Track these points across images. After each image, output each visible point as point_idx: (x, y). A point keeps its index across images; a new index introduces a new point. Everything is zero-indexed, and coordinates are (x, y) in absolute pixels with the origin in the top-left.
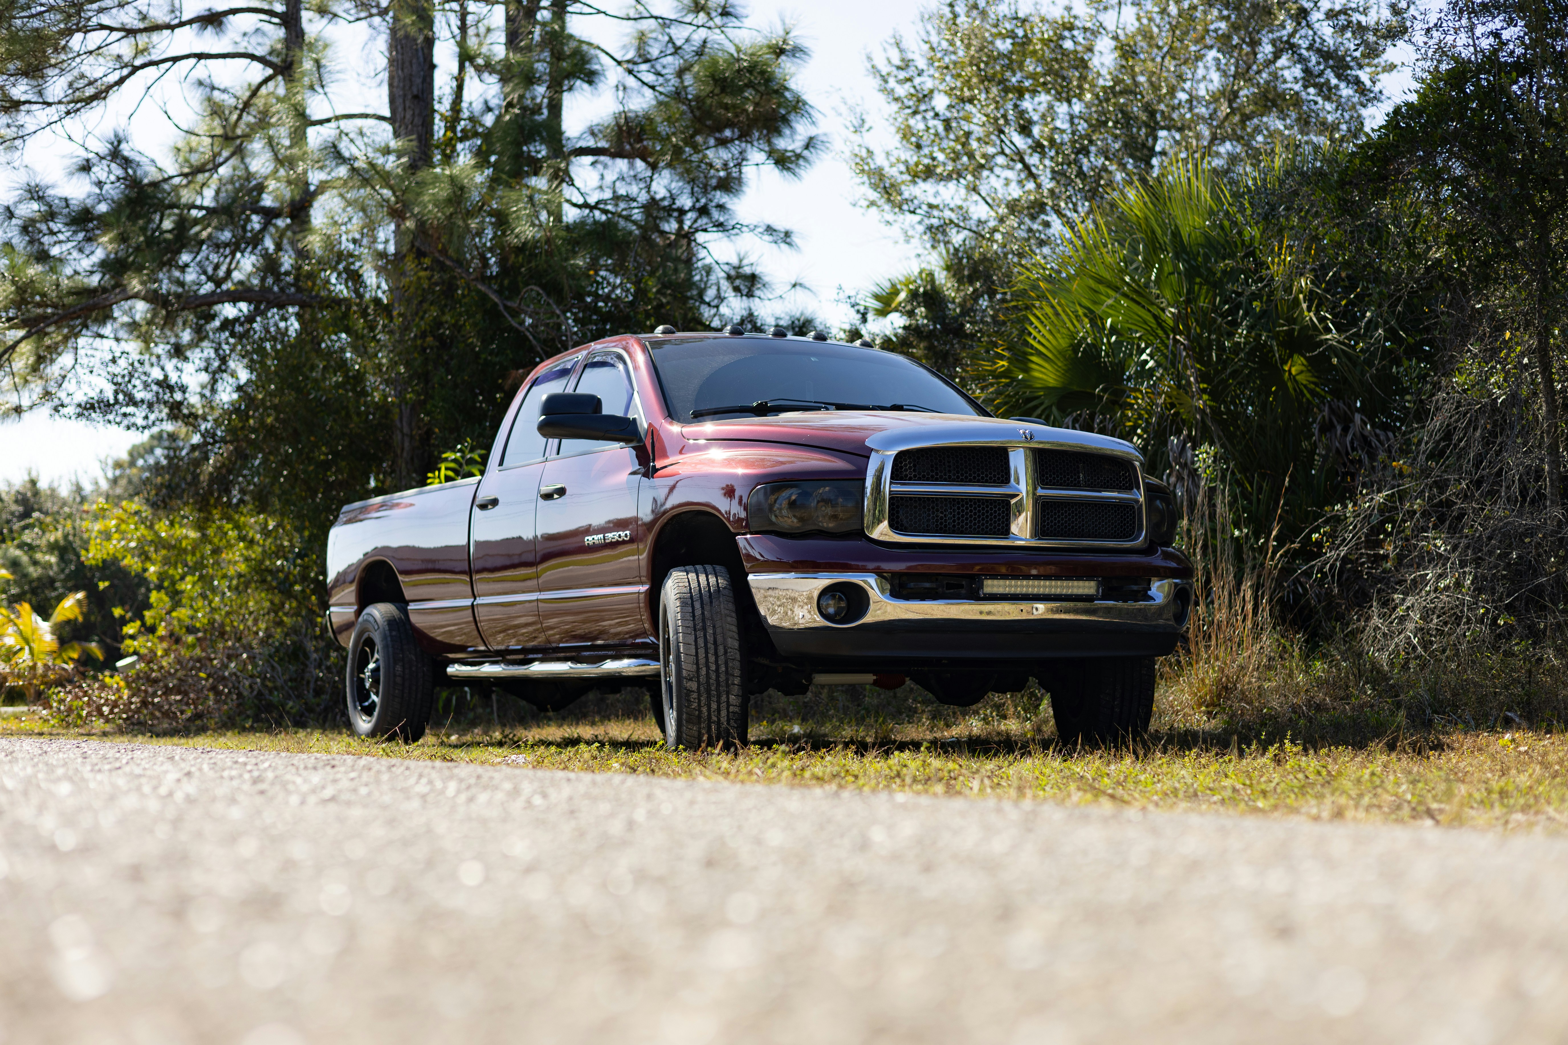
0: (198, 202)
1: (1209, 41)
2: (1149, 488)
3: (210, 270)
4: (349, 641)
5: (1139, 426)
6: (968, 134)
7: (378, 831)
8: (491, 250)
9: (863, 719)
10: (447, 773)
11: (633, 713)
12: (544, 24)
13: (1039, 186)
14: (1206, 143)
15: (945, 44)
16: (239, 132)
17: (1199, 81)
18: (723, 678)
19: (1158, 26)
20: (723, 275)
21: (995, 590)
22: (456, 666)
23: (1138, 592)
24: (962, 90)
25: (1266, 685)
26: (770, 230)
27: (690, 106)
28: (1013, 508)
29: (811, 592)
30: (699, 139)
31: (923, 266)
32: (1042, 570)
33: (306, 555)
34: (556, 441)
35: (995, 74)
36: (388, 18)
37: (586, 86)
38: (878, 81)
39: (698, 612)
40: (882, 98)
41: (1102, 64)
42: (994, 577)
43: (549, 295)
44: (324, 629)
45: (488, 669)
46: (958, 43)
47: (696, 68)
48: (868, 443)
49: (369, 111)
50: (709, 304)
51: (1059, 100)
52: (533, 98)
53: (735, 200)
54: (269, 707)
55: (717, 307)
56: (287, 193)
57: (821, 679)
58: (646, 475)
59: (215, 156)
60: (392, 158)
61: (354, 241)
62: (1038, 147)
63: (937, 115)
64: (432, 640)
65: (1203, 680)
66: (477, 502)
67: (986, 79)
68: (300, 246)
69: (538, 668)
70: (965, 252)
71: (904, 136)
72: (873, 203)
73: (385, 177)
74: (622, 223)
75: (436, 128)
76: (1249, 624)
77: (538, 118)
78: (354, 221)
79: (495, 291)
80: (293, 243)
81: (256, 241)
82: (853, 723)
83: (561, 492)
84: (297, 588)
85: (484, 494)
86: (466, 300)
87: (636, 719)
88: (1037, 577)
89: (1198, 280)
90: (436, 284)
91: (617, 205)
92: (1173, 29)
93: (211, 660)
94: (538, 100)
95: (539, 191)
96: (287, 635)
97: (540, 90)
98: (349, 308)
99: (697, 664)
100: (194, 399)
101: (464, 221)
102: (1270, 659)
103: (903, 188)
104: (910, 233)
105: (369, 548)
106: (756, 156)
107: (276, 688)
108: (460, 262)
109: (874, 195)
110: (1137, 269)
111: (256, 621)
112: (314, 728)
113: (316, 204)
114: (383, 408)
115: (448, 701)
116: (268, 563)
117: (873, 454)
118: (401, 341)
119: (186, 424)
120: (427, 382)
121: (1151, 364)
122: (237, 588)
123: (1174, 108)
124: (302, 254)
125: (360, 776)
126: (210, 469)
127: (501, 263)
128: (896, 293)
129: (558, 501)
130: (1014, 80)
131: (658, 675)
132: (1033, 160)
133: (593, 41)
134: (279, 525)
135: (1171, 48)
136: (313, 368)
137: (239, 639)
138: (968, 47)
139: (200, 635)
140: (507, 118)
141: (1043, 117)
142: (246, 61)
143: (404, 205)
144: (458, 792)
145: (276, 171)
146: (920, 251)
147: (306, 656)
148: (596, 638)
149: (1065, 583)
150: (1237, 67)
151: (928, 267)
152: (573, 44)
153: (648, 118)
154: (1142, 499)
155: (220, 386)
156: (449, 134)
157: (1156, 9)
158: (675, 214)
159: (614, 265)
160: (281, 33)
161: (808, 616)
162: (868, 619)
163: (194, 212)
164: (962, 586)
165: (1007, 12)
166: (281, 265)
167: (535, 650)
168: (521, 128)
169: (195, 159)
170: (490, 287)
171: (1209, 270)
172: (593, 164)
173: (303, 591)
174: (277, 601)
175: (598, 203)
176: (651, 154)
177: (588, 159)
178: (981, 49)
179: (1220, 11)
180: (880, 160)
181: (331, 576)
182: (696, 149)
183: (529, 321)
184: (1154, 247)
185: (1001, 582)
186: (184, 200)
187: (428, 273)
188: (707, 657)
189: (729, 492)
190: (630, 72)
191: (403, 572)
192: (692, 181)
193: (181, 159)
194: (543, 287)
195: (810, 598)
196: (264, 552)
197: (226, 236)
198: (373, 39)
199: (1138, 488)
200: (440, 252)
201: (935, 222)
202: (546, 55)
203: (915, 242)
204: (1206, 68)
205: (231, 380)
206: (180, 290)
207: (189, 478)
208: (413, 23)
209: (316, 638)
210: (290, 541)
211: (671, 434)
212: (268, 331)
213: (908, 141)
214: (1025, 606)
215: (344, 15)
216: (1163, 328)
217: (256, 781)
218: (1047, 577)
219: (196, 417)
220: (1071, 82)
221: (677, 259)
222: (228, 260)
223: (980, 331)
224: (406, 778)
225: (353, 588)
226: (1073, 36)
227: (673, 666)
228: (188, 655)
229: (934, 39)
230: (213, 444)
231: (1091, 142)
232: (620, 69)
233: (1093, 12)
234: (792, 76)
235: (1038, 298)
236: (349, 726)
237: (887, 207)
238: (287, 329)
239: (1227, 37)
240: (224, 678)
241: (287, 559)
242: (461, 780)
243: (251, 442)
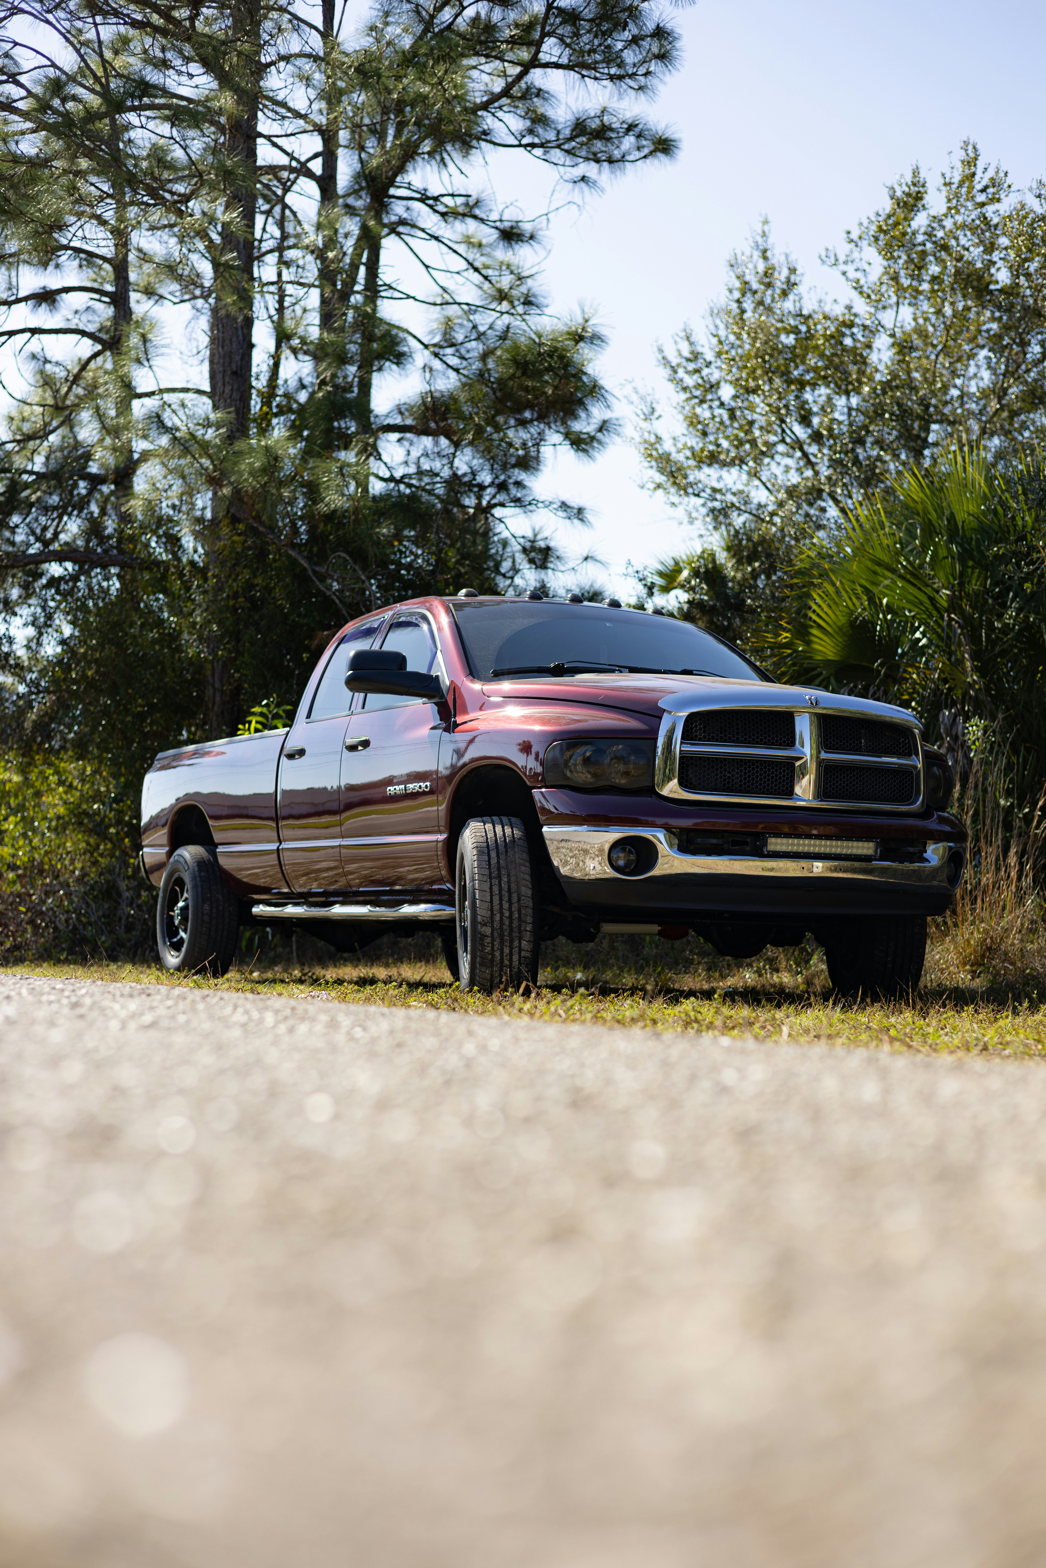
0: (29, 468)
1: (981, 341)
2: (927, 755)
3: (38, 531)
4: (161, 880)
5: (913, 699)
6: (751, 423)
7: (206, 1059)
8: (301, 518)
9: (642, 968)
10: (260, 1005)
11: (424, 956)
12: (356, 308)
13: (816, 473)
14: (974, 438)
15: (732, 338)
16: (68, 402)
17: (970, 379)
18: (515, 924)
19: (933, 326)
20: (519, 548)
21: (778, 848)
22: (261, 907)
23: (914, 853)
24: (747, 381)
25: (1029, 946)
26: (564, 506)
27: (492, 388)
28: (797, 771)
29: (602, 845)
30: (500, 419)
31: (706, 546)
32: (822, 830)
33: (122, 801)
34: (362, 695)
35: (778, 367)
36: (212, 301)
37: (394, 367)
38: (669, 371)
39: (494, 861)
40: (671, 386)
41: (880, 360)
42: (778, 835)
43: (355, 562)
44: (137, 869)
45: (291, 910)
46: (745, 336)
47: (499, 353)
48: (661, 704)
49: (190, 386)
50: (504, 576)
51: (837, 393)
52: (345, 377)
53: (532, 477)
54: (84, 940)
55: (512, 578)
56: (111, 460)
57: (608, 928)
58: (447, 730)
59: (46, 425)
60: (210, 431)
61: (174, 507)
62: (817, 437)
63: (722, 404)
64: (238, 882)
65: (968, 941)
66: (285, 752)
67: (769, 372)
68: (123, 509)
69: (338, 910)
70: (744, 534)
71: (691, 424)
72: (659, 486)
73: (204, 446)
74: (425, 497)
75: (253, 403)
76: (1013, 888)
77: (349, 396)
78: (174, 488)
79: (304, 557)
80: (116, 508)
81: (82, 505)
82: (633, 972)
83: (366, 744)
84: (112, 830)
85: (292, 744)
86: (277, 564)
87: (427, 962)
88: (818, 837)
89: (970, 563)
90: (249, 548)
91: (420, 480)
92: (947, 329)
93: (30, 896)
94: (350, 379)
95: (349, 465)
96: (101, 874)
97: (352, 369)
98: (167, 569)
99: (492, 910)
100: (21, 652)
101: (278, 489)
102: (1032, 922)
103: (689, 472)
104: (694, 515)
105: (181, 794)
106: (554, 437)
107: (90, 923)
108: (272, 528)
109: (660, 478)
110: (912, 551)
111: (72, 862)
112: (125, 962)
113: (139, 472)
114: (197, 665)
115: (251, 940)
116: (84, 806)
117: (665, 715)
118: (214, 601)
119: (13, 674)
120: (238, 641)
121: (924, 641)
122: (56, 829)
123: (946, 403)
124: (125, 518)
125: (176, 1004)
126: (34, 717)
127: (311, 531)
128: (679, 571)
129: (362, 753)
130: (796, 373)
131: (452, 920)
132: (813, 449)
133: (401, 325)
134: (95, 772)
135: (945, 346)
136: (132, 625)
137: (56, 877)
138: (755, 339)
139: (20, 872)
140: (321, 394)
141: (823, 409)
142: (76, 337)
143: (221, 474)
144: (277, 1023)
145: (102, 440)
146: (703, 532)
147: (119, 895)
148: (393, 884)
149: (845, 843)
150: (1007, 366)
151: (709, 547)
152: (384, 327)
153: (453, 398)
154: (920, 766)
155: (45, 639)
156: (265, 408)
157: (932, 310)
158: (476, 489)
159: (416, 537)
160: (110, 311)
161: (598, 868)
162: (656, 872)
163: (25, 477)
164: (746, 844)
165: (792, 309)
166: (106, 528)
167: (336, 893)
168: (333, 404)
169: (26, 427)
170: (300, 552)
171: (981, 553)
172: (399, 440)
173: (118, 833)
174: (92, 841)
175: (403, 477)
176: (455, 433)
177: (394, 436)
178: (766, 343)
179: (993, 313)
180: (667, 446)
181: (145, 819)
182: (498, 428)
183: (336, 586)
184: (930, 530)
185: (785, 841)
186: (16, 466)
187: (242, 538)
188: (501, 904)
189: (526, 748)
190: (436, 355)
191: (211, 817)
192: (493, 459)
193: (13, 428)
194: (350, 554)
195: (601, 850)
196: (82, 795)
197: (55, 499)
198: (195, 318)
199: (917, 755)
200: (253, 518)
201: (717, 504)
202: (357, 337)
203: (698, 523)
204: (978, 366)
205: (55, 635)
206: (10, 549)
207: (14, 726)
208: (234, 303)
209: (129, 878)
210: (107, 786)
211: (471, 691)
212: (91, 589)
213: (695, 427)
214: (804, 863)
215: (169, 297)
216: (936, 609)
217: (75, 1005)
218: (828, 837)
219: (22, 668)
220: (850, 375)
221: (475, 533)
222: (55, 523)
223: (760, 606)
224: (222, 1008)
225: (165, 830)
226: (853, 334)
227: (468, 912)
228: (8, 891)
229: (722, 333)
230: (37, 694)
231: (868, 432)
232: (427, 352)
233: (872, 310)
234: (590, 360)
235: (821, 576)
236: (157, 961)
237: (673, 490)
238: (109, 586)
239: (999, 337)
240: (42, 913)
241: (104, 804)
242: (277, 1012)
243: (73, 694)
